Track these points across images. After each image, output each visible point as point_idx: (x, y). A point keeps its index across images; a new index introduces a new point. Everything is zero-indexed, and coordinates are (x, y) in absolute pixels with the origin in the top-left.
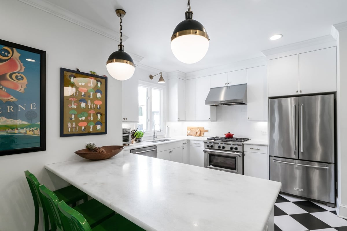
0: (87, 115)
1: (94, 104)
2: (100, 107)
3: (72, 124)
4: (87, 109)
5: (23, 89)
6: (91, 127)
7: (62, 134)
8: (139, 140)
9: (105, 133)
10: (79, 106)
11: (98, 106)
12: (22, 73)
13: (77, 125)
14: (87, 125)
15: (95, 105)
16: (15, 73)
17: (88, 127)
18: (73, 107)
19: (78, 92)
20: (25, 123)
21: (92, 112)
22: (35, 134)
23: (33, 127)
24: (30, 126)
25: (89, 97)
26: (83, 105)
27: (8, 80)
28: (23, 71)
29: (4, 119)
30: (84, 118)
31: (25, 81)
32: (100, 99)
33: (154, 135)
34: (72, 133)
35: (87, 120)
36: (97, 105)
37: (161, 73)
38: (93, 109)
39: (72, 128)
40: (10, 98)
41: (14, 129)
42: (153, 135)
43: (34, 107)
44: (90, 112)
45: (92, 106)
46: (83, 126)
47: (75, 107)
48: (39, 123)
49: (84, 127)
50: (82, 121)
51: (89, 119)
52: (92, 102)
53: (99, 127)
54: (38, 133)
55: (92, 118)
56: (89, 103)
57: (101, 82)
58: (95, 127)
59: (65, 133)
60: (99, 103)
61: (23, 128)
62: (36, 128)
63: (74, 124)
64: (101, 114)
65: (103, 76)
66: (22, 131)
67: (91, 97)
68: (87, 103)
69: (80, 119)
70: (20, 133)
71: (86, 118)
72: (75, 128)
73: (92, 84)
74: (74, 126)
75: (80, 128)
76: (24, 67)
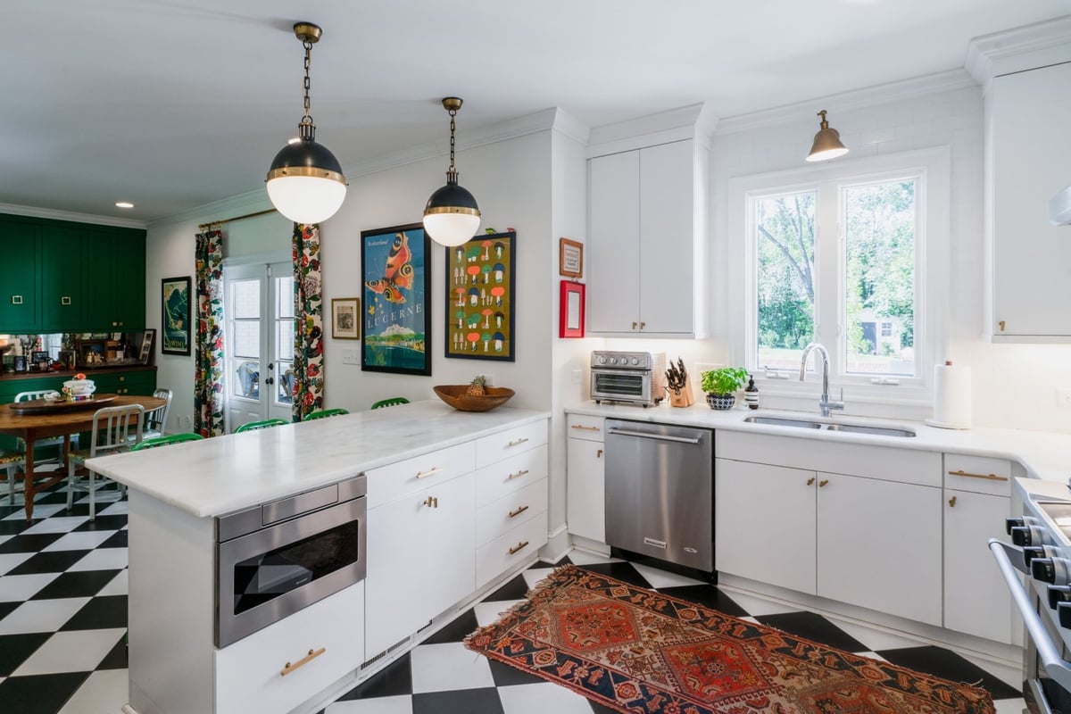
0: (480, 318)
1: (490, 295)
2: (501, 301)
3: (459, 337)
4: (479, 308)
5: (410, 285)
6: (486, 343)
7: (448, 355)
9: (511, 358)
10: (468, 302)
11: (498, 299)
13: (465, 339)
14: (480, 339)
15: (492, 298)
16: (404, 265)
17: (480, 345)
18: (460, 305)
19: (467, 276)
20: (413, 332)
21: (488, 313)
22: (419, 350)
23: (419, 339)
24: (417, 337)
25: (483, 282)
26: (474, 299)
27: (400, 276)
28: (410, 260)
29: (398, 327)
30: (475, 326)
31: (412, 274)
32: (502, 284)
34: (459, 352)
35: (479, 330)
36: (495, 298)
37: (823, 113)
38: (490, 307)
39: (459, 343)
40: (401, 300)
41: (404, 340)
43: (419, 309)
44: (484, 313)
45: (488, 301)
46: (474, 340)
47: (464, 304)
48: (423, 333)
49: (476, 342)
50: (473, 331)
51: (483, 328)
52: (488, 293)
53: (499, 344)
54: (422, 347)
55: (487, 326)
56: (483, 296)
57: (502, 247)
58: (492, 346)
59: (450, 351)
60: (499, 294)
61: (411, 340)
62: (421, 341)
63: (462, 335)
64: (502, 316)
65: (507, 231)
66: (411, 343)
67: (487, 282)
68: (479, 294)
69: (470, 327)
70: (409, 346)
71: (479, 326)
72: (464, 343)
73: (487, 256)
74: (462, 340)
75: (470, 343)
76: (411, 254)
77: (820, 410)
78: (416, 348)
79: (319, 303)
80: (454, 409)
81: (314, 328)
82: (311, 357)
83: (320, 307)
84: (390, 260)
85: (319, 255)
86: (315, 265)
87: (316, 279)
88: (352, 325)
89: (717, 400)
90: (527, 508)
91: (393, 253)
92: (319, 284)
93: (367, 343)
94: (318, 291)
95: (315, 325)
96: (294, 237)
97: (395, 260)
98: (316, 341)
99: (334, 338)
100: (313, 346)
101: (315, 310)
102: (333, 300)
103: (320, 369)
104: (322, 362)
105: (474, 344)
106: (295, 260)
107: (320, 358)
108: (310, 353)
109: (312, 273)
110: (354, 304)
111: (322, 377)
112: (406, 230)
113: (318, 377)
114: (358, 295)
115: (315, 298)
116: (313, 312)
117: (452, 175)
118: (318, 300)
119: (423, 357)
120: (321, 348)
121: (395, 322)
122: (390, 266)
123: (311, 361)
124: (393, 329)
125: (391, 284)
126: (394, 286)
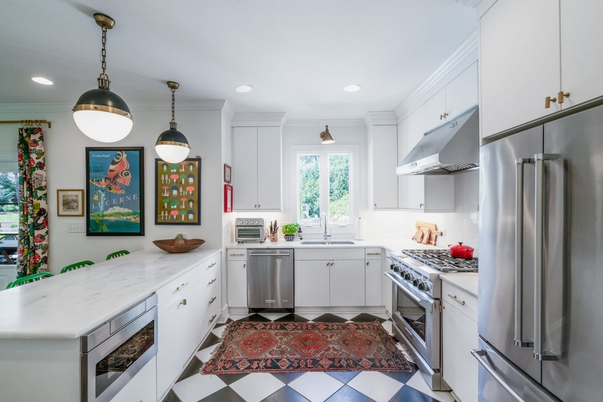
0: (179, 203)
1: (186, 191)
3: (165, 213)
4: (179, 196)
5: (129, 183)
6: (183, 216)
7: (157, 223)
8: (291, 237)
9: (198, 223)
10: (171, 194)
11: (191, 193)
12: (128, 170)
13: (169, 213)
14: (179, 214)
15: (186, 192)
16: (123, 171)
17: (179, 216)
18: (165, 195)
19: (170, 179)
20: (130, 211)
21: (184, 200)
23: (135, 215)
24: (134, 214)
25: (181, 183)
26: (175, 192)
27: (120, 177)
28: (128, 168)
29: (118, 207)
30: (175, 207)
31: (130, 176)
32: (193, 185)
33: (326, 233)
34: (165, 221)
35: (179, 209)
36: (189, 192)
38: (185, 197)
39: (165, 217)
40: (121, 192)
41: (123, 216)
43: (136, 197)
44: (182, 200)
45: (184, 193)
46: (175, 214)
47: (168, 195)
48: (139, 211)
49: (176, 216)
50: (174, 209)
51: (181, 208)
52: (184, 189)
53: (191, 216)
54: (138, 220)
55: (184, 207)
56: (181, 191)
57: (193, 165)
58: (186, 217)
59: (159, 221)
60: (191, 190)
61: (128, 215)
62: (138, 216)
63: (166, 212)
64: (193, 202)
65: (196, 157)
66: (129, 217)
67: (183, 183)
68: (178, 190)
69: (172, 207)
70: (127, 219)
71: (178, 207)
72: (168, 217)
73: (183, 169)
74: (166, 214)
75: (172, 216)
76: (129, 165)
77: (324, 238)
78: (133, 220)
79: (44, 192)
80: (167, 252)
81: (40, 209)
82: (37, 229)
83: (45, 195)
84: (112, 167)
85: (44, 159)
86: (41, 166)
87: (42, 176)
88: (77, 207)
89: (289, 237)
90: (216, 298)
91: (114, 163)
92: (44, 179)
93: (91, 218)
94: (43, 184)
95: (41, 207)
96: (19, 145)
97: (116, 168)
98: (42, 218)
99: (59, 215)
100: (40, 221)
101: (41, 197)
102: (58, 191)
103: (46, 237)
104: (47, 233)
105: (175, 217)
106: (19, 161)
107: (46, 229)
108: (36, 226)
109: (38, 171)
110: (80, 194)
111: (47, 243)
112: (124, 150)
113: (44, 243)
114: (84, 187)
115: (41, 189)
116: (40, 198)
117: (173, 124)
118: (44, 190)
119: (139, 226)
120: (46, 223)
121: (116, 205)
122: (111, 171)
123: (37, 233)
124: (114, 209)
125: (113, 182)
126: (115, 183)
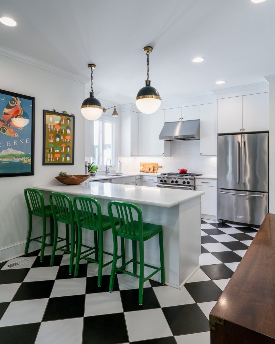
0: (60, 148)
1: (65, 138)
2: (69, 142)
3: (50, 155)
4: (60, 143)
5: (22, 127)
6: (63, 158)
7: (44, 164)
8: (93, 174)
9: (73, 164)
10: (55, 140)
11: (68, 141)
12: (22, 116)
13: (53, 156)
14: (60, 156)
15: (65, 140)
17: (60, 159)
18: (51, 141)
19: (54, 129)
20: (23, 153)
21: (64, 146)
22: (28, 162)
23: (27, 157)
24: (26, 156)
26: (58, 139)
28: (22, 114)
29: (12, 150)
30: (58, 151)
32: (69, 135)
33: (107, 170)
34: (50, 162)
35: (60, 153)
36: (67, 140)
37: (115, 107)
38: (65, 143)
39: (50, 158)
40: (15, 135)
41: (17, 157)
42: (105, 170)
43: (28, 141)
44: (62, 145)
45: (64, 141)
46: (57, 157)
47: (53, 141)
48: (31, 154)
50: (57, 153)
51: (62, 152)
52: (64, 137)
53: (68, 158)
54: (30, 161)
55: (63, 151)
56: (62, 138)
57: (70, 120)
58: (65, 159)
59: (46, 162)
60: (69, 138)
61: (21, 157)
62: (29, 157)
63: (52, 155)
64: (70, 147)
66: (21, 159)
67: (63, 133)
68: (60, 138)
69: (56, 151)
70: (20, 161)
71: (60, 151)
72: (53, 158)
73: (64, 122)
74: (52, 157)
75: (56, 158)
76: (23, 111)
77: (106, 173)
78: (25, 162)
84: (6, 110)
91: (8, 107)
97: (10, 111)
105: (58, 159)
121: (10, 147)
122: (5, 114)
124: (8, 151)
125: (7, 125)
126: (9, 126)
